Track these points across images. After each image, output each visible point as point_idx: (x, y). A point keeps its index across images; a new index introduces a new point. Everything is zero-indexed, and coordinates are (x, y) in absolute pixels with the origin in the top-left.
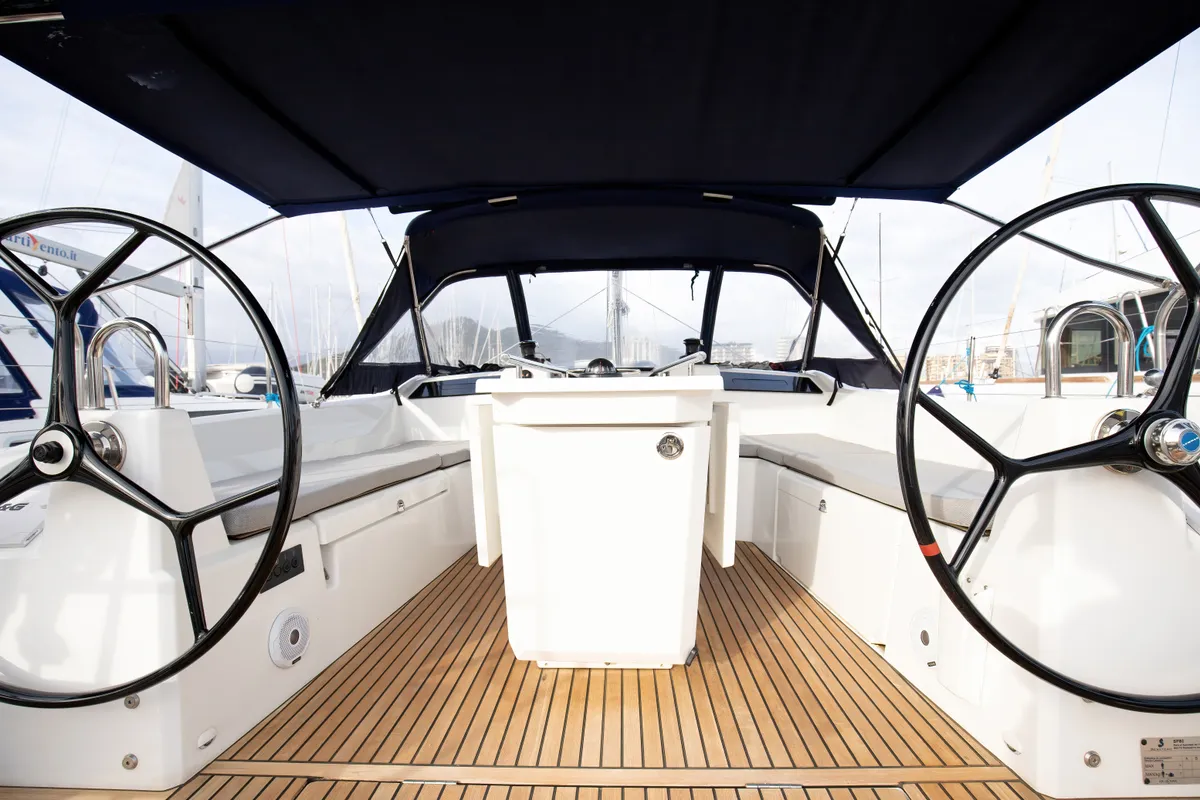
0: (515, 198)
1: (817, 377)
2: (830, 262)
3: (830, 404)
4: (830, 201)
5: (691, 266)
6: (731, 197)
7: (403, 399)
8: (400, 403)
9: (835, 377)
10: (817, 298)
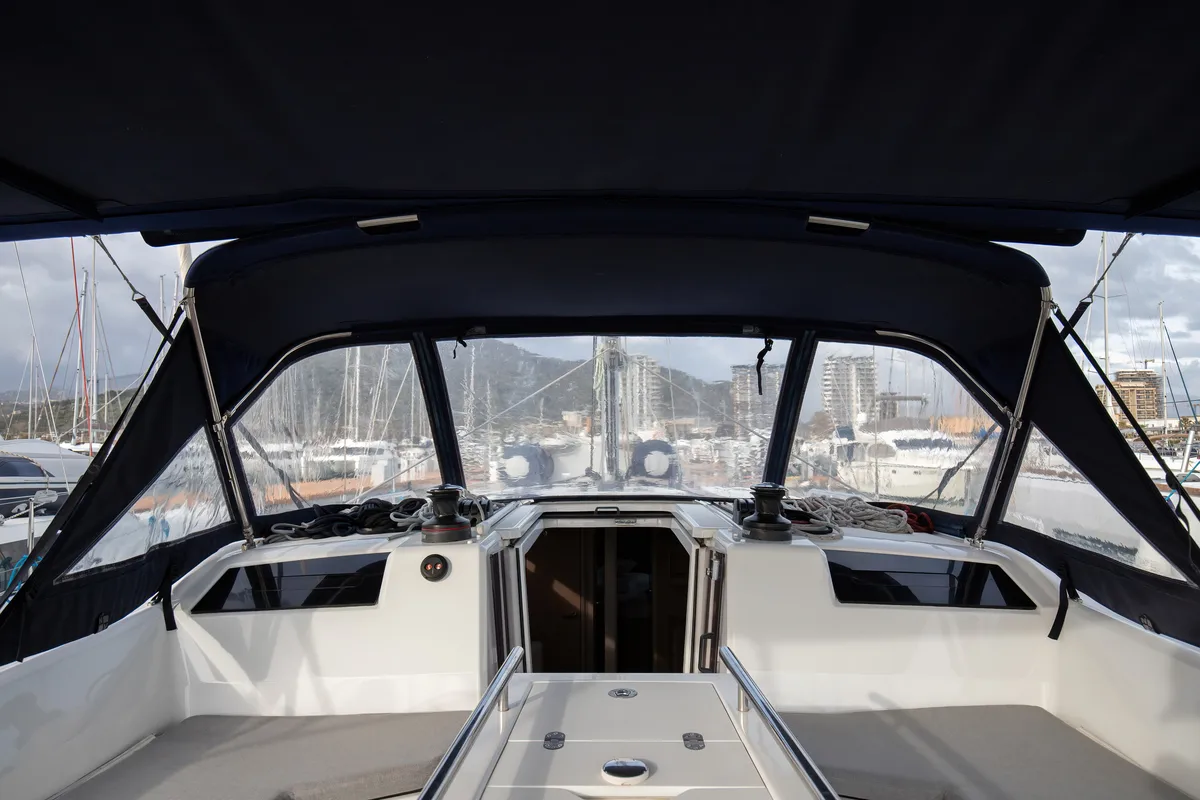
0: (414, 218)
1: (1011, 563)
2: (1054, 342)
3: (1055, 634)
4: (1072, 238)
5: (758, 330)
6: (865, 226)
7: (179, 615)
8: (171, 625)
9: (1059, 575)
10: (1020, 415)
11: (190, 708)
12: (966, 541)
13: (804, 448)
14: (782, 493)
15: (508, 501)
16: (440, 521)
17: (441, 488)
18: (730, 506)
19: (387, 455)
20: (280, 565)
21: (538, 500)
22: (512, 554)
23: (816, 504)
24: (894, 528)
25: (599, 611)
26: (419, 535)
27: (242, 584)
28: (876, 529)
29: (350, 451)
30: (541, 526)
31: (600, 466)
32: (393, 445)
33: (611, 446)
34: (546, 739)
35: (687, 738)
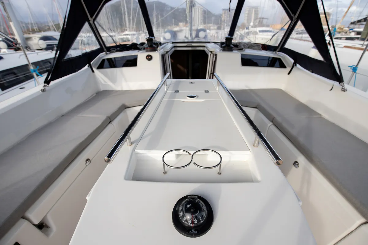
1: (284, 58)
3: (289, 74)
7: (94, 69)
8: (93, 71)
9: (294, 60)
10: (296, 17)
11: (102, 89)
12: (274, 52)
13: (237, 32)
14: (232, 39)
15: (166, 43)
16: (149, 46)
17: (149, 38)
18: (219, 44)
19: (136, 35)
20: (115, 58)
21: (173, 43)
22: (167, 55)
23: (240, 43)
24: (258, 49)
25: (188, 71)
26: (145, 51)
27: (106, 63)
28: (254, 49)
29: (127, 35)
30: (173, 49)
31: (188, 35)
32: (138, 33)
33: (191, 30)
34: (175, 91)
35: (205, 91)
